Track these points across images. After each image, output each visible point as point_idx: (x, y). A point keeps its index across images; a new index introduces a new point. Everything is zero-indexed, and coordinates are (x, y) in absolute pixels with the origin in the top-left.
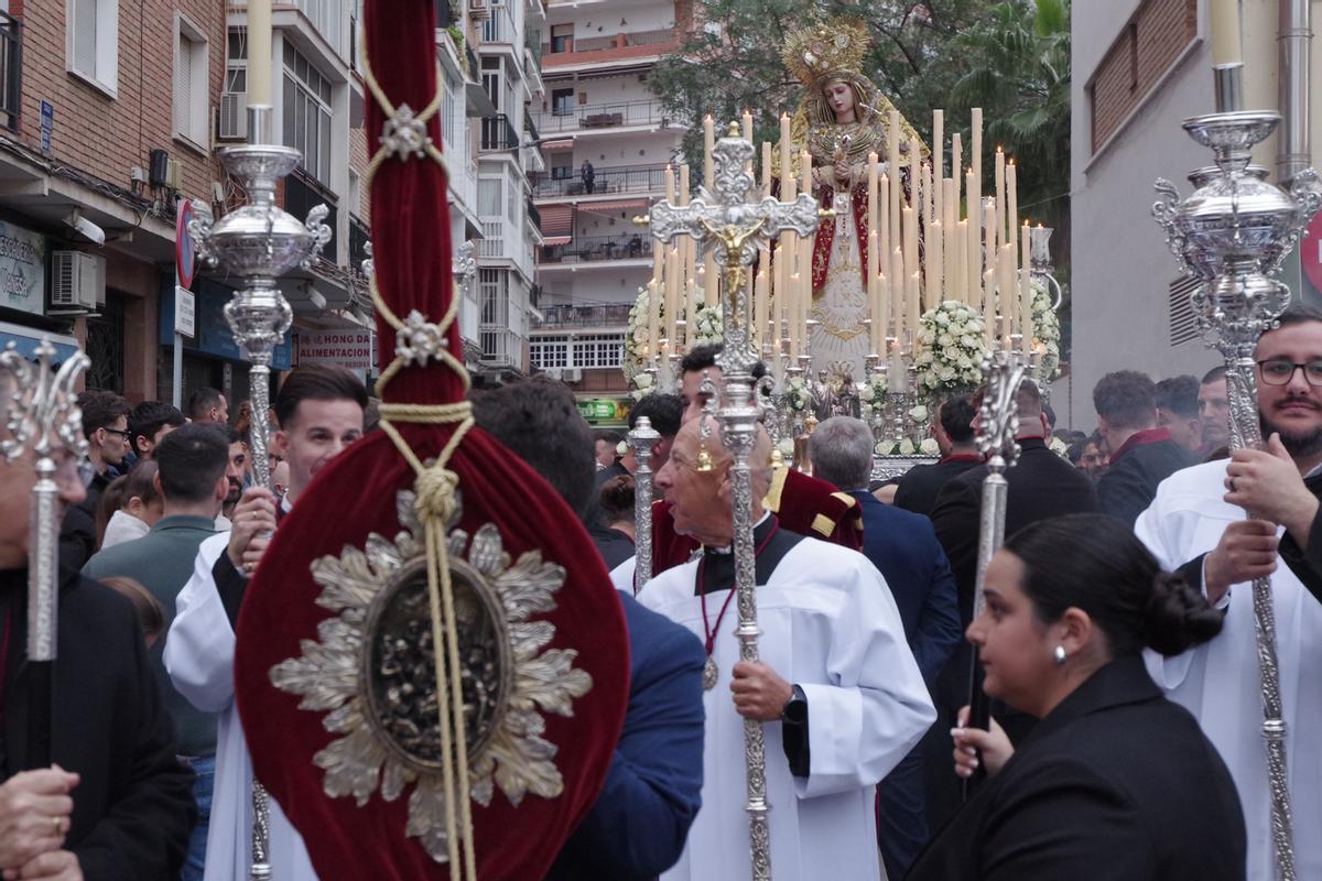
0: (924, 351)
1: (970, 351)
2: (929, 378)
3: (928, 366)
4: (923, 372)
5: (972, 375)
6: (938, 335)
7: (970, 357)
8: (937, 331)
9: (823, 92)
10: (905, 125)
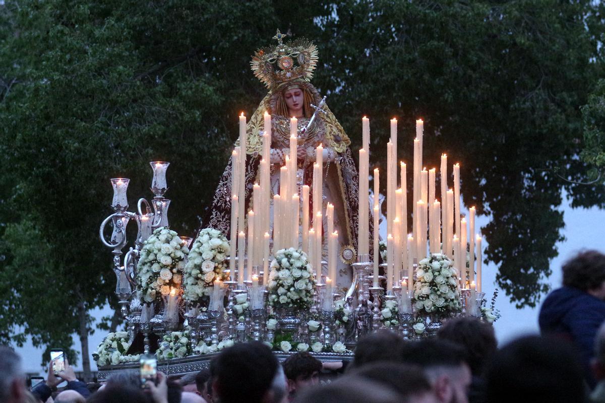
0: (423, 286)
1: (453, 287)
2: (428, 305)
3: (428, 297)
4: (423, 300)
5: (455, 304)
6: (435, 276)
7: (454, 292)
8: (433, 273)
9: (283, 94)
10: (336, 122)
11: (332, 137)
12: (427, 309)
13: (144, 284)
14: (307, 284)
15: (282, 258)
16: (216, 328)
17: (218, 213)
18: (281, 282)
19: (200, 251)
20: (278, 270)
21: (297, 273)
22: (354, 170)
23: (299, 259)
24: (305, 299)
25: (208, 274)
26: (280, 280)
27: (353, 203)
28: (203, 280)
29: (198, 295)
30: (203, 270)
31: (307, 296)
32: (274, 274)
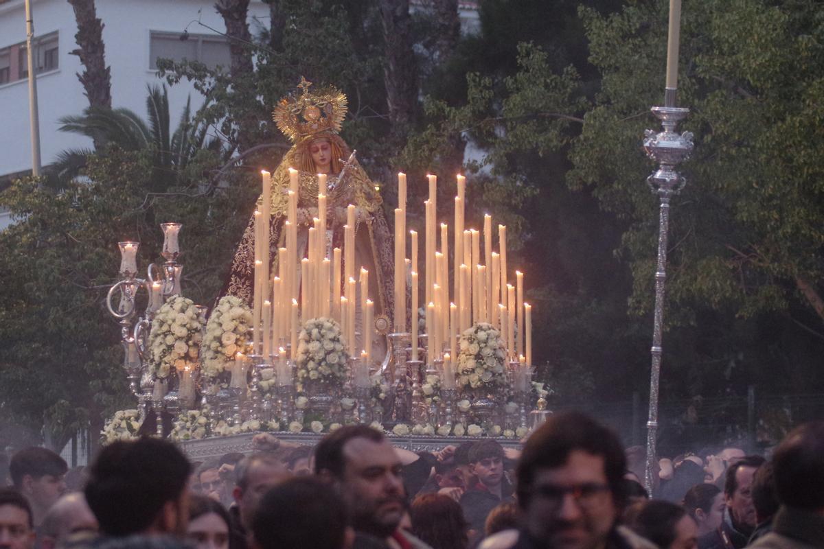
0: (467, 359)
1: (501, 360)
2: (474, 380)
3: (473, 371)
4: (467, 375)
5: (503, 379)
6: (481, 348)
7: (502, 365)
8: (479, 343)
9: (309, 148)
10: (366, 178)
11: (363, 194)
12: (473, 385)
13: (157, 358)
14: (340, 357)
15: (313, 329)
16: (238, 406)
17: (238, 280)
18: (311, 355)
19: (220, 321)
20: (308, 342)
21: (329, 346)
22: (386, 232)
23: (331, 329)
24: (338, 375)
25: (229, 347)
26: (310, 353)
27: (386, 268)
28: (224, 354)
29: (218, 370)
30: (224, 342)
31: (340, 371)
32: (302, 346)
